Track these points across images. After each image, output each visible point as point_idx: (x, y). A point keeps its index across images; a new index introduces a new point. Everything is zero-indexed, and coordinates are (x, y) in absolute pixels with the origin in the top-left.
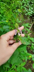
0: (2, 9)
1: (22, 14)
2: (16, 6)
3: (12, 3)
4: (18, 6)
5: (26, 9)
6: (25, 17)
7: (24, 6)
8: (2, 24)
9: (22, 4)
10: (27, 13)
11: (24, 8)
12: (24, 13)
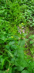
0: (7, 27)
1: (27, 27)
2: (20, 21)
3: (16, 19)
4: (22, 20)
5: (30, 21)
6: (31, 29)
7: (27, 19)
8: (8, 40)
9: (25, 18)
10: (32, 24)
11: (28, 20)
12: (29, 25)
